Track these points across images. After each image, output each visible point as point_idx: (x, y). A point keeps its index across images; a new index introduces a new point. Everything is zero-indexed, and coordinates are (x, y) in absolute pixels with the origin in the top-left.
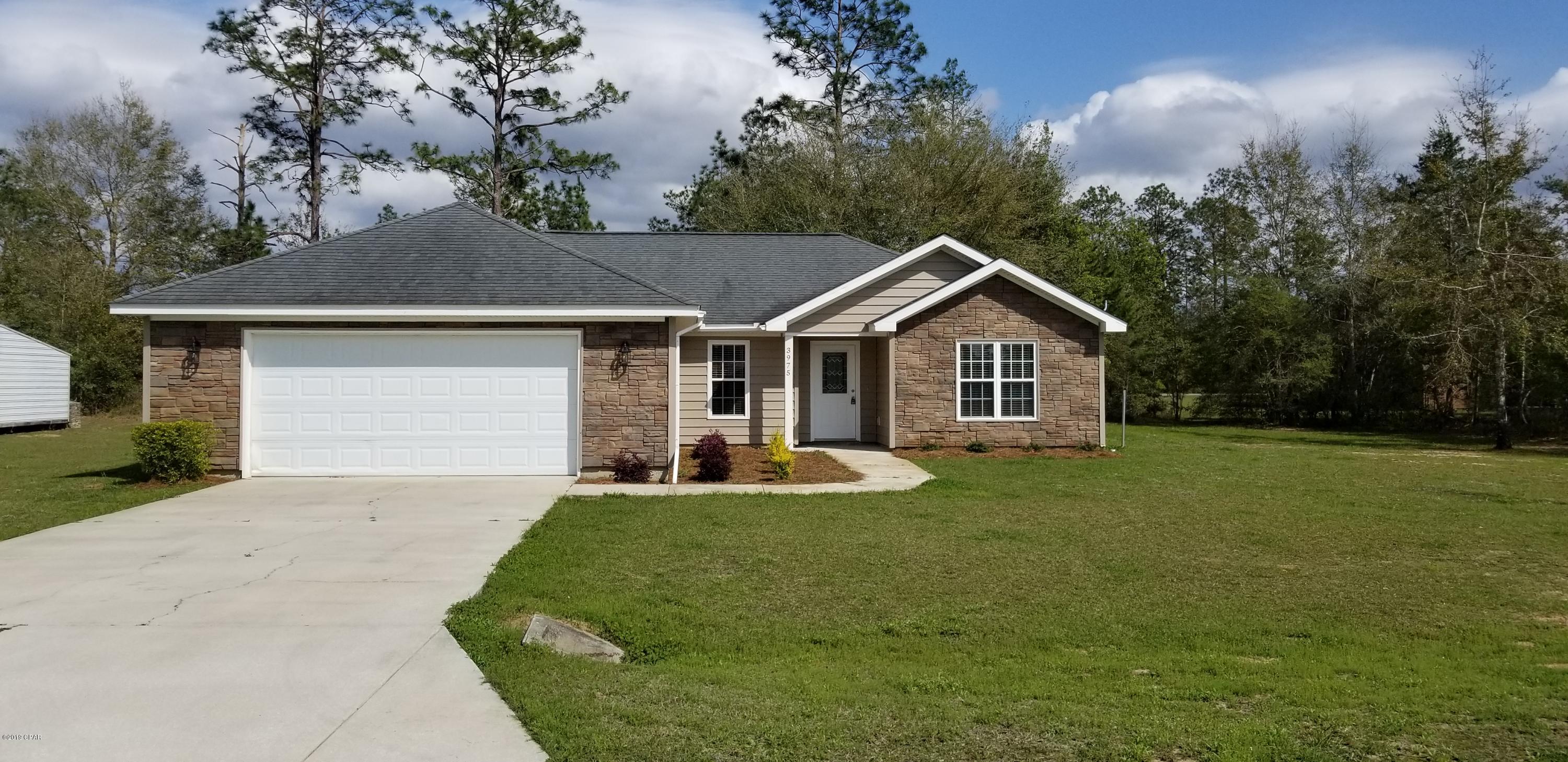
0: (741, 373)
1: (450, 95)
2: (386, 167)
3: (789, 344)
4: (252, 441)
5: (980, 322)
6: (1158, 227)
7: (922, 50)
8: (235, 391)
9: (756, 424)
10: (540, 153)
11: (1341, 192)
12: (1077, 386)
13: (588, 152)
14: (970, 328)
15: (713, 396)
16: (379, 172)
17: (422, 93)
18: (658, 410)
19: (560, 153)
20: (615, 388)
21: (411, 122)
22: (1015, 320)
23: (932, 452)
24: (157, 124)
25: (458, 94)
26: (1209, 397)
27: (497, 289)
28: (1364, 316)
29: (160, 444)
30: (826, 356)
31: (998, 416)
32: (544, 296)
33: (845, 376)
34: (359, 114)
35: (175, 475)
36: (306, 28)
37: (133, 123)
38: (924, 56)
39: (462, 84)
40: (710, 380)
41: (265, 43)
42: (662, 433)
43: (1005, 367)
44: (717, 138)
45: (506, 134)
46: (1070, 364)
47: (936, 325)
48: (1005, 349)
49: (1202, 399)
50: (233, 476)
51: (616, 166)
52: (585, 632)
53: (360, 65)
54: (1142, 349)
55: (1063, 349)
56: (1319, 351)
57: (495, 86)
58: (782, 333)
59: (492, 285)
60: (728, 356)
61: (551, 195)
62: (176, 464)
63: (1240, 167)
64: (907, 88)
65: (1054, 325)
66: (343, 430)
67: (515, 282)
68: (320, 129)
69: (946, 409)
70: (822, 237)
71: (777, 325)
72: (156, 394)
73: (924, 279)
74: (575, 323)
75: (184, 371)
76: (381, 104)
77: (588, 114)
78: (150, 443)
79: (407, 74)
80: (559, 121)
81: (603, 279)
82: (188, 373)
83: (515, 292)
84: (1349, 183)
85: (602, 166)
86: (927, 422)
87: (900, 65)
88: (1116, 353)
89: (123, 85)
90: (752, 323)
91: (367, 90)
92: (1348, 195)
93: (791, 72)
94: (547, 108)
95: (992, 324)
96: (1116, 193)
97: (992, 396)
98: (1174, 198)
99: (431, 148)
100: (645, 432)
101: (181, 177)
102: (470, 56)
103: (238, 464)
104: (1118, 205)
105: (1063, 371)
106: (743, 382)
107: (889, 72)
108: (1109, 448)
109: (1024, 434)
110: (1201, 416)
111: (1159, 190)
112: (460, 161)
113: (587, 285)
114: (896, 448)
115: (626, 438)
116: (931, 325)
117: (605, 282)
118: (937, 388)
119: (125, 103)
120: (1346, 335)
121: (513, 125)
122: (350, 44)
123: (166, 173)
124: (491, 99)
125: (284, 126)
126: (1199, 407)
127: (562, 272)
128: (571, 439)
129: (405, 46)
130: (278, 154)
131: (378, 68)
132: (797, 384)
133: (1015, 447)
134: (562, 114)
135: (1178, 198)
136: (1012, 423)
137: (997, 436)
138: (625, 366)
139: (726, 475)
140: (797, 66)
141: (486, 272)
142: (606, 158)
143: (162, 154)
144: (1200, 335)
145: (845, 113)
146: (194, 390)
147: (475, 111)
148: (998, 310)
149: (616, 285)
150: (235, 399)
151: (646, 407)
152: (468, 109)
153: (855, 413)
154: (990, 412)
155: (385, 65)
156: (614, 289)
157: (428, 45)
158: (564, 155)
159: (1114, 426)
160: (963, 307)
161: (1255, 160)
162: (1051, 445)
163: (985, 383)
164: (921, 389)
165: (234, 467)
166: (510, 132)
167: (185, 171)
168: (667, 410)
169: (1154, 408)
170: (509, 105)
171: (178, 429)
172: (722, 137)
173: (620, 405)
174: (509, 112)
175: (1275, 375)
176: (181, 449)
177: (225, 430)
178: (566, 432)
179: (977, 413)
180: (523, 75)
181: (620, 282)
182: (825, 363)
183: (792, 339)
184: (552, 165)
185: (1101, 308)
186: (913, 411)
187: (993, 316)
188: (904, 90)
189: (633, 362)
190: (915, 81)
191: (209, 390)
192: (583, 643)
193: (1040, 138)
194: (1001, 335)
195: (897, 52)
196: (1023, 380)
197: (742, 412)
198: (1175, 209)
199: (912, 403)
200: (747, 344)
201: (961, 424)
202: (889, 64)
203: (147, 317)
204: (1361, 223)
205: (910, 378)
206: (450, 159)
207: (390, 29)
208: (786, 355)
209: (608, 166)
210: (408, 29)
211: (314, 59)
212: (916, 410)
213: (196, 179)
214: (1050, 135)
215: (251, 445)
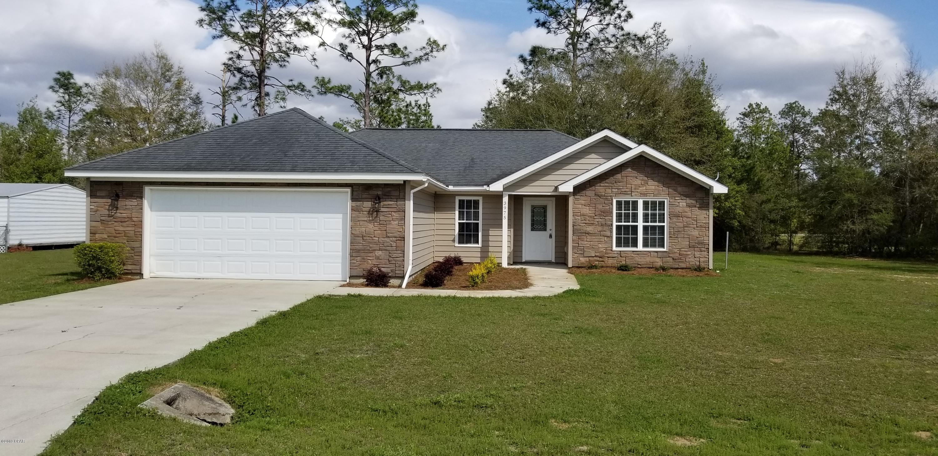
0: (477, 218)
1: (339, 48)
2: (303, 93)
3: (506, 200)
4: (150, 255)
5: (629, 186)
6: (794, 128)
7: (630, 16)
8: (139, 225)
9: (485, 252)
10: (392, 83)
11: (902, 103)
12: (694, 228)
13: (421, 82)
14: (623, 190)
15: (459, 231)
16: (298, 96)
17: (322, 48)
18: (398, 240)
19: (405, 82)
20: (371, 226)
21: (317, 66)
22: (652, 185)
23: (592, 270)
24: (175, 69)
25: (343, 47)
26: (810, 237)
27: (298, 162)
28: (916, 184)
29: (89, 256)
30: (533, 208)
31: (640, 247)
32: (326, 166)
33: (545, 220)
34: (288, 62)
35: (99, 276)
36: (256, 10)
37: (162, 68)
38: (631, 19)
39: (346, 42)
40: (457, 221)
41: (234, 21)
42: (400, 255)
43: (646, 216)
44: (507, 74)
45: (373, 72)
46: (689, 214)
47: (600, 188)
48: (646, 204)
49: (806, 238)
50: (138, 277)
51: (439, 90)
52: (213, 397)
53: (289, 33)
54: (770, 206)
55: (685, 204)
56: (883, 208)
57: (366, 43)
58: (502, 192)
59: (296, 159)
60: (469, 207)
61: (409, 109)
62: (99, 269)
63: (835, 87)
64: (618, 40)
65: (680, 189)
66: (205, 250)
67: (311, 157)
68: (264, 70)
69: (606, 242)
70: (539, 132)
71: (497, 187)
72: (93, 226)
73: (593, 158)
74: (346, 184)
75: (109, 212)
76: (299, 54)
77: (421, 59)
78: (84, 256)
79: (314, 37)
80: (404, 64)
81: (367, 156)
82: (112, 213)
83: (309, 164)
84: (907, 97)
85: (431, 90)
86: (593, 251)
87: (615, 25)
88: (748, 207)
89: (156, 46)
90: (483, 185)
91: (292, 46)
92: (907, 104)
93: (546, 31)
94: (398, 56)
95: (637, 187)
96: (766, 107)
97: (637, 234)
98: (804, 110)
99: (326, 80)
100: (390, 255)
101: (188, 99)
102: (351, 25)
103: (141, 270)
104: (767, 115)
105: (685, 219)
106: (478, 223)
107: (608, 30)
108: (715, 269)
109: (658, 260)
110: (804, 249)
111: (794, 105)
112: (344, 88)
113: (356, 160)
114: (573, 267)
115: (378, 258)
116: (596, 188)
117: (368, 158)
118: (600, 228)
119: (157, 56)
120: (904, 198)
121: (377, 66)
122: (283, 21)
123: (181, 97)
124: (364, 50)
125: (245, 69)
126: (803, 243)
127: (343, 151)
128: (343, 258)
129: (313, 20)
130: (240, 85)
131: (298, 34)
132: (512, 225)
133: (651, 268)
134: (407, 59)
135: (806, 110)
136: (650, 252)
137: (640, 260)
138: (377, 211)
139: (441, 283)
140: (550, 27)
141: (295, 151)
142: (433, 86)
143: (178, 86)
144: (804, 196)
145: (579, 56)
146: (116, 224)
147: (353, 58)
148: (641, 178)
149: (374, 160)
150: (139, 230)
151: (391, 238)
152: (349, 57)
153: (552, 243)
154: (635, 244)
155: (302, 33)
156: (372, 162)
157: (326, 19)
158: (407, 84)
159: (719, 254)
160: (619, 176)
161: (845, 82)
162: (676, 267)
163: (632, 226)
164: (590, 229)
165: (139, 272)
166: (375, 71)
167: (192, 96)
168: (404, 240)
169: (775, 244)
170: (375, 54)
171: (101, 248)
172: (511, 73)
173: (374, 237)
174: (374, 59)
175: (854, 223)
176: (102, 260)
177: (133, 249)
178: (341, 253)
179: (626, 245)
180: (382, 36)
181: (377, 158)
182: (533, 212)
183: (507, 197)
184: (400, 90)
185: (713, 178)
186: (585, 243)
187: (638, 182)
188: (617, 41)
189: (382, 210)
190: (623, 35)
191: (124, 224)
192: (205, 405)
193: (698, 69)
194: (643, 194)
195: (613, 17)
196: (657, 224)
197: (477, 242)
198: (805, 117)
199: (583, 238)
200: (480, 199)
201: (616, 252)
202: (608, 25)
203: (88, 178)
204: (916, 124)
205: (583, 222)
206: (339, 87)
207: (305, 10)
208: (504, 206)
209: (434, 90)
210: (315, 9)
211: (261, 30)
212: (586, 243)
213: (197, 101)
214: (705, 68)
215: (150, 258)
